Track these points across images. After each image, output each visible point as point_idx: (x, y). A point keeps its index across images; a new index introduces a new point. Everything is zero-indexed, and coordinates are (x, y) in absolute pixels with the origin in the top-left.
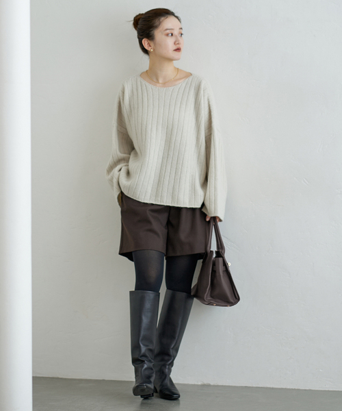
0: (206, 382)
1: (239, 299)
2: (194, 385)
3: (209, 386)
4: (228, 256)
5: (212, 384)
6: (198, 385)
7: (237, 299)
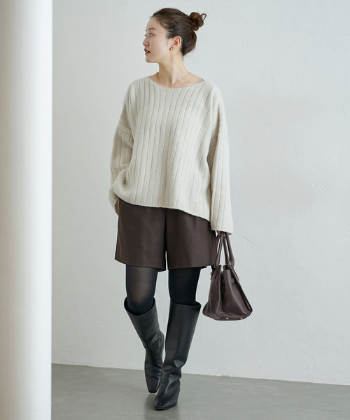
0: (225, 374)
1: (251, 310)
2: (215, 376)
3: (228, 377)
4: (237, 269)
5: (231, 376)
6: (218, 377)
7: (250, 310)
